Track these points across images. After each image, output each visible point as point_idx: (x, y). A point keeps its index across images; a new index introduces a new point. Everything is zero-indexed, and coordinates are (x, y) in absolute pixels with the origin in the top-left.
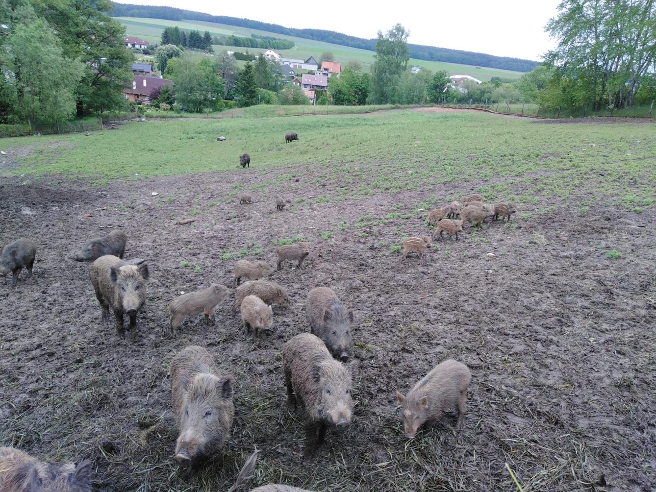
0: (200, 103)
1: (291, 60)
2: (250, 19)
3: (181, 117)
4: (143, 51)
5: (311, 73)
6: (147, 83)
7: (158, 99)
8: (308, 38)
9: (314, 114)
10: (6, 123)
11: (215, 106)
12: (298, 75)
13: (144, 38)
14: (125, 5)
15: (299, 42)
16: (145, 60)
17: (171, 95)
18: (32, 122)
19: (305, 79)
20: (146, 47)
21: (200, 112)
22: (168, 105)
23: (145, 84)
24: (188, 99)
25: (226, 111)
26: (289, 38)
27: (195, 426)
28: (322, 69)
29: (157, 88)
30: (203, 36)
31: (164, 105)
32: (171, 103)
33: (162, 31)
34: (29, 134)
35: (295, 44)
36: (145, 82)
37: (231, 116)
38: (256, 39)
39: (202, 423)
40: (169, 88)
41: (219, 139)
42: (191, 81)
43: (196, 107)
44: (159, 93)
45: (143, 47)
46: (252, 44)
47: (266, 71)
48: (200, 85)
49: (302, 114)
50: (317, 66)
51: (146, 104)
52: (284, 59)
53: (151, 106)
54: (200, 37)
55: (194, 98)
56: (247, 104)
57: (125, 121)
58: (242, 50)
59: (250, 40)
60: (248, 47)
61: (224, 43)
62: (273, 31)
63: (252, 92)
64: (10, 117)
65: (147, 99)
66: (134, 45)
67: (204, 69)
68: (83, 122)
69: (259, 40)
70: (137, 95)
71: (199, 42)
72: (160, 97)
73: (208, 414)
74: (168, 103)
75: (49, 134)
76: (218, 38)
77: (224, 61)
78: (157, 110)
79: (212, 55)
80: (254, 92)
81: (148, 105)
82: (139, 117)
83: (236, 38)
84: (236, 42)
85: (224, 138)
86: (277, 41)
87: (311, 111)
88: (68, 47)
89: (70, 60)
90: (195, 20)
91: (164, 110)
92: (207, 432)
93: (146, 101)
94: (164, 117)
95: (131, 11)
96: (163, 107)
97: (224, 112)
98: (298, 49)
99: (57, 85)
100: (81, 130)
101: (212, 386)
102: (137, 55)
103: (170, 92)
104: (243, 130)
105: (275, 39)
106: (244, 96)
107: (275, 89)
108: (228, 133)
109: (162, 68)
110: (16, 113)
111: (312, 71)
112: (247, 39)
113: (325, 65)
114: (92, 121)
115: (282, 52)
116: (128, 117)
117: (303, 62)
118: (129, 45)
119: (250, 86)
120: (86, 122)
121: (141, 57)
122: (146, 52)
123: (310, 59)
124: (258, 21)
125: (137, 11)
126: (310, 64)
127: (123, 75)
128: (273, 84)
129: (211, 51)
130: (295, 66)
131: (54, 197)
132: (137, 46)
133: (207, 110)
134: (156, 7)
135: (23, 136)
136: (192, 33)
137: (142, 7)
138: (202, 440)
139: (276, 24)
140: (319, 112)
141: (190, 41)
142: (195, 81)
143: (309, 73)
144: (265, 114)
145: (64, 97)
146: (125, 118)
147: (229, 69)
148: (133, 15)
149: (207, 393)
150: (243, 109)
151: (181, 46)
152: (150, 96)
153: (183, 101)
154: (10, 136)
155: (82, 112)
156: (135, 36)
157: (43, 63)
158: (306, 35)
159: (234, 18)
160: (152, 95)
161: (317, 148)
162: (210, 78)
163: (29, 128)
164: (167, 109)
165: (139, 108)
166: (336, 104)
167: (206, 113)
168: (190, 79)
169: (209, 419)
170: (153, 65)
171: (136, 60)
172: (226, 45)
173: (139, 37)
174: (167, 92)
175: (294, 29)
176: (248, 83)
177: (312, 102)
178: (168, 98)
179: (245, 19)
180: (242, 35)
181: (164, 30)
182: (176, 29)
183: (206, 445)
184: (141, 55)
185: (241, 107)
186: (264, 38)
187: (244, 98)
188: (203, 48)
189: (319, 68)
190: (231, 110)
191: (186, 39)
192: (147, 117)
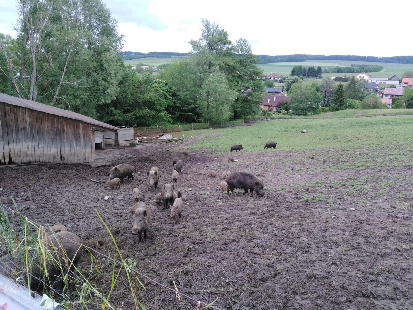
0: (306, 109)
1: (378, 79)
2: (351, 55)
3: (291, 118)
4: (279, 81)
5: (393, 86)
6: (276, 99)
7: (280, 108)
8: (395, 62)
9: (384, 115)
10: (198, 123)
11: (315, 111)
12: (381, 89)
13: (280, 74)
14: (274, 56)
15: (387, 67)
16: (280, 86)
17: (288, 105)
18: (210, 122)
19: (387, 91)
20: (281, 78)
21: (305, 115)
22: (286, 111)
23: (275, 100)
24: (299, 107)
25: (322, 114)
26: (379, 64)
27: (137, 224)
28: (402, 83)
29: (281, 101)
30: (316, 69)
31: (283, 111)
32: (287, 110)
33: (291, 68)
34: (208, 128)
35: (384, 67)
36: (275, 98)
37: (323, 117)
38: (354, 67)
39: (139, 224)
40: (288, 102)
41: (302, 132)
42: (301, 97)
43: (302, 111)
44: (282, 105)
45: (279, 79)
46: (351, 70)
47: (355, 88)
48: (307, 99)
49: (374, 115)
50: (398, 82)
51: (274, 111)
52: (372, 79)
53: (276, 112)
54: (315, 70)
55: (302, 107)
56: (337, 110)
57: (258, 121)
58: (342, 75)
59: (349, 68)
60: (347, 73)
61: (331, 72)
62: (368, 61)
63: (342, 101)
64: (201, 119)
65: (275, 108)
66: (274, 78)
67: (310, 89)
68: (234, 122)
69: (355, 68)
70: (270, 106)
71: (314, 73)
72: (282, 107)
73: (140, 220)
74: (286, 110)
75: (217, 128)
76: (327, 69)
77: (326, 83)
78: (278, 114)
79: (321, 80)
80: (343, 101)
81: (274, 112)
82: (267, 118)
83: (339, 68)
84: (339, 71)
85: (306, 131)
86: (369, 67)
87: (382, 113)
88: (232, 84)
89: (231, 91)
90: (314, 59)
91: (283, 114)
92: (141, 226)
93: (274, 109)
94: (281, 118)
95: (277, 59)
96: (283, 112)
97: (320, 115)
98: (386, 71)
99: (223, 103)
100: (232, 126)
101: (141, 212)
102: (275, 84)
103: (288, 104)
104: (322, 126)
105: (368, 66)
106: (336, 104)
107: (361, 99)
108: (311, 128)
109: (288, 90)
110: (203, 118)
111: (393, 85)
112: (347, 68)
113: (405, 80)
114: (239, 121)
115: (371, 74)
116: (260, 118)
117: (387, 79)
118: (272, 78)
119: (341, 98)
120: (236, 121)
121: (277, 84)
122: (281, 82)
123: (393, 77)
124: (357, 55)
125: (280, 59)
126: (393, 80)
127: (259, 96)
128: (360, 95)
129: (320, 77)
130: (380, 83)
131: (191, 159)
132: (276, 79)
133: (309, 114)
134: (291, 55)
135: (204, 129)
136: (309, 68)
137: (284, 56)
138: (139, 228)
139: (370, 56)
140: (389, 113)
141: (308, 73)
142: (304, 97)
143: (391, 87)
144: (348, 115)
145: (225, 109)
146: (259, 119)
147: (330, 88)
148: (278, 62)
149: (140, 214)
150: (334, 112)
151: (302, 76)
152: (276, 107)
153: (295, 109)
154: (199, 129)
155: (236, 116)
156: (276, 73)
157: (218, 93)
158: (394, 61)
159: (340, 56)
160: (277, 106)
161: (359, 139)
162: (314, 94)
163: (208, 125)
164: (285, 114)
165: (268, 113)
166: (407, 108)
167: (309, 115)
168: (300, 96)
169: (141, 222)
170: (283, 88)
171: (275, 86)
172: (332, 73)
173: (278, 73)
174: (286, 104)
175: (384, 58)
176: (339, 96)
177: (389, 106)
178: (287, 107)
179: (348, 55)
180: (344, 65)
181: (293, 68)
182: (300, 67)
183: (141, 229)
184: (277, 83)
185: (333, 111)
186: (360, 66)
187: (336, 106)
188: (316, 76)
189: (400, 82)
190: (326, 113)
191: (305, 72)
192: (271, 118)
